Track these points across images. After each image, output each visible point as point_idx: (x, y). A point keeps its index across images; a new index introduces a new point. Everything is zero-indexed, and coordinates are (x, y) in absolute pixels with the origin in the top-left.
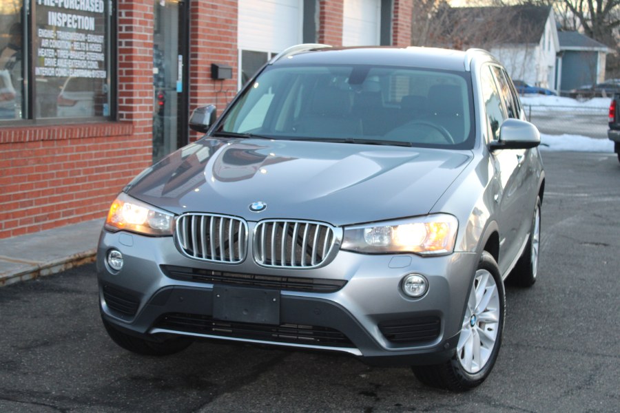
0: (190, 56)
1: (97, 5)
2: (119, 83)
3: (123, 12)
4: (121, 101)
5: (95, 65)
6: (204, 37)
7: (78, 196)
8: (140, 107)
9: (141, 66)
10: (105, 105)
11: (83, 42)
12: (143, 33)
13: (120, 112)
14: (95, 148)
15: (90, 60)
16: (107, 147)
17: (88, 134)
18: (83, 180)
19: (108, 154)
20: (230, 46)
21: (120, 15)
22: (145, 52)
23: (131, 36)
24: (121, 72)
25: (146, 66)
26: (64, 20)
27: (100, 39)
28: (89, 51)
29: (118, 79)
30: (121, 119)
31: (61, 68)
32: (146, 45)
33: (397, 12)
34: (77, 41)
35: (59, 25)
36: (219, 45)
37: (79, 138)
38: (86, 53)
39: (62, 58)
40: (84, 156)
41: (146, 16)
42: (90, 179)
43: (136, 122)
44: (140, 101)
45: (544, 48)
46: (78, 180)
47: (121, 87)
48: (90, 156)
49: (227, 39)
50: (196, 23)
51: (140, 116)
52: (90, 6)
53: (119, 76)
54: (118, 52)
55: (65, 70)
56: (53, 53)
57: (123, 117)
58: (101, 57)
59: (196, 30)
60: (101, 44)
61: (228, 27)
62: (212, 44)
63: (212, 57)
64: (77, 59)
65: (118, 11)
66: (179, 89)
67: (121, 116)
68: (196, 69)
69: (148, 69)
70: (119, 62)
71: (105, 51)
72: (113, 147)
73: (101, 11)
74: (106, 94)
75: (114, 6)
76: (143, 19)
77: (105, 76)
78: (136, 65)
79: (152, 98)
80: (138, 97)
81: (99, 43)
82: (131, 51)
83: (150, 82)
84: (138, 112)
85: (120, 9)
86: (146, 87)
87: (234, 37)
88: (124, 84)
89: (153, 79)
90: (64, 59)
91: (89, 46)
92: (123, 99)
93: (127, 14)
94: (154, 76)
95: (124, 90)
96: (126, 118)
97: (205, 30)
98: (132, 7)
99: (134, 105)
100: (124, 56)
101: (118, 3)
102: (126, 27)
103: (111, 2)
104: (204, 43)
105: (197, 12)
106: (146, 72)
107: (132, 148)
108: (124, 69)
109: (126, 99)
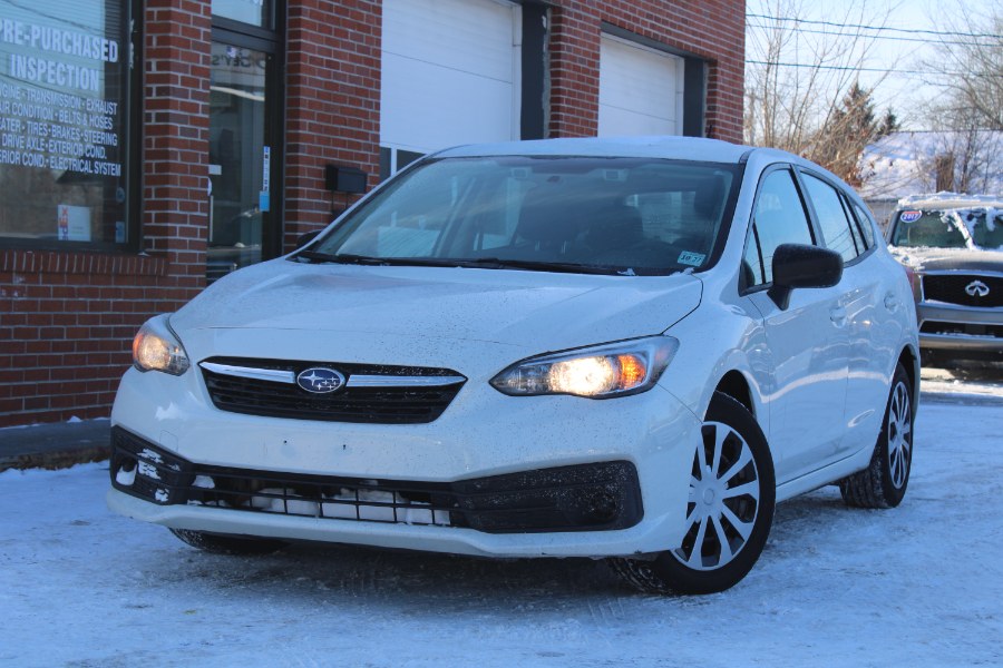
0: (285, 148)
1: (106, 50)
2: (145, 187)
3: (154, 62)
4: (148, 218)
5: (100, 153)
6: (310, 115)
7: (56, 375)
8: (182, 229)
9: (185, 157)
10: (118, 224)
11: (77, 110)
12: (190, 100)
13: (146, 237)
14: (93, 293)
15: (91, 144)
16: (116, 293)
17: (79, 267)
18: (69, 347)
19: (117, 306)
20: (365, 136)
21: (149, 68)
22: (194, 133)
23: (166, 104)
24: (149, 166)
25: (194, 157)
26: (41, 71)
27: (111, 108)
28: (88, 128)
29: (143, 180)
30: (148, 249)
31: (35, 152)
32: (194, 121)
33: (714, 101)
34: (64, 108)
35: (32, 78)
36: (343, 132)
37: (61, 273)
38: (83, 131)
39: (34, 136)
40: (70, 306)
41: (195, 70)
42: (81, 346)
43: (174, 254)
44: (183, 219)
46: (57, 347)
47: (148, 194)
48: (83, 306)
49: (359, 124)
50: (297, 91)
51: (182, 244)
52: (92, 49)
53: (145, 174)
54: (144, 132)
55: (41, 156)
56: (18, 126)
57: (151, 247)
58: (112, 140)
59: (297, 102)
60: (113, 116)
61: (359, 102)
62: (327, 130)
63: (328, 152)
64: (64, 139)
65: (145, 60)
66: (265, 205)
67: (148, 243)
68: (296, 171)
69: (199, 164)
70: (145, 149)
71: (119, 127)
72: (128, 294)
73: (114, 59)
74: (123, 204)
75: (138, 52)
76: (189, 75)
77: (118, 173)
78: (174, 155)
79: (206, 215)
80: (178, 212)
81: (108, 115)
82: (166, 130)
83: (202, 186)
84: (178, 237)
85: (148, 57)
86: (195, 195)
87: (373, 121)
88: (153, 188)
89: (210, 184)
90: (40, 137)
91: (88, 120)
92: (150, 214)
93: (159, 66)
94: (213, 177)
95: (153, 198)
96: (156, 247)
97: (312, 105)
98: (168, 53)
99: (169, 225)
100: (153, 138)
101: (145, 47)
102: (158, 89)
103: (132, 46)
104: (311, 127)
105: (299, 71)
106: (195, 170)
107: (165, 300)
108: (154, 162)
109: (156, 215)
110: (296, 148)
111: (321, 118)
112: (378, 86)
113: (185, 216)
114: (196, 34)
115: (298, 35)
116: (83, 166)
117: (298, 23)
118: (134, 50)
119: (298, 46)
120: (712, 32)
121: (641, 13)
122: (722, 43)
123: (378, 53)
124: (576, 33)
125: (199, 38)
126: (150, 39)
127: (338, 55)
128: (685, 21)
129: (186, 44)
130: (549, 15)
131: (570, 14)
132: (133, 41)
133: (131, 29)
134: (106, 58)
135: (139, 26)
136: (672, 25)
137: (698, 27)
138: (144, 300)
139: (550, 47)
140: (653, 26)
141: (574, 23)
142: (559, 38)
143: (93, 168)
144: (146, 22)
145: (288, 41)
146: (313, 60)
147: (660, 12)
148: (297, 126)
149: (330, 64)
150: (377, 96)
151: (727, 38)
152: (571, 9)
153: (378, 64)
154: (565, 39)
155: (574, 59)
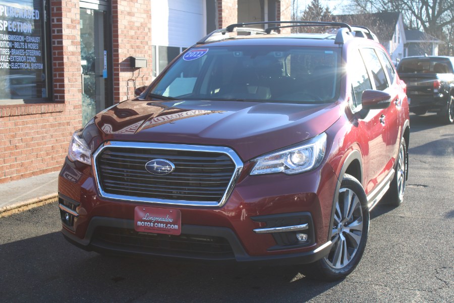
0: (113, 51)
1: (34, 14)
2: (54, 73)
3: (55, 19)
4: (56, 86)
5: (33, 59)
10: (43, 89)
11: (22, 42)
12: (72, 35)
13: (55, 94)
15: (29, 56)
17: (26, 112)
18: (23, 147)
19: (44, 127)
20: (146, 43)
21: (53, 22)
22: (74, 48)
23: (61, 37)
24: (55, 64)
25: (75, 59)
26: (6, 26)
27: (37, 39)
28: (28, 49)
29: (53, 69)
30: (56, 100)
31: (4, 62)
32: (74, 43)
34: (16, 42)
38: (25, 51)
39: (4, 55)
40: (23, 129)
41: (73, 21)
42: (29, 146)
43: (67, 101)
45: (395, 42)
46: (18, 148)
47: (55, 76)
48: (28, 128)
50: (117, 27)
52: (28, 14)
53: (53, 67)
54: (52, 49)
55: (7, 63)
58: (38, 53)
59: (117, 31)
60: (38, 43)
64: (17, 55)
65: (52, 18)
66: (105, 76)
67: (56, 97)
68: (118, 60)
69: (77, 61)
70: (53, 56)
71: (42, 48)
73: (38, 18)
74: (45, 80)
75: (48, 14)
76: (71, 24)
77: (42, 68)
80: (68, 83)
81: (36, 43)
82: (62, 48)
83: (78, 71)
85: (53, 16)
86: (75, 75)
88: (57, 73)
89: (82, 69)
90: (6, 55)
91: (27, 45)
93: (58, 20)
94: (83, 66)
95: (58, 78)
96: (60, 99)
98: (61, 15)
99: (65, 89)
100: (57, 52)
101: (51, 12)
102: (57, 30)
103: (45, 12)
105: (117, 18)
106: (75, 64)
108: (57, 62)
109: (59, 85)
110: (117, 51)
113: (72, 84)
115: (116, 3)
116: (26, 66)
118: (46, 14)
119: (116, 7)
126: (53, 9)
129: (69, 10)
132: (46, 10)
133: (44, 4)
134: (33, 18)
135: (48, 3)
143: (31, 67)
144: (51, 1)
145: (112, 5)
146: (123, 13)
148: (117, 41)
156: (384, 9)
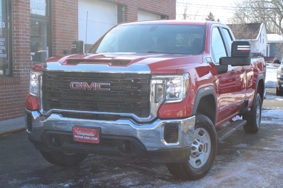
0: (52, 47)
2: (13, 60)
5: (1, 52)
6: (59, 38)
8: (24, 70)
9: (24, 52)
12: (25, 37)
13: (14, 73)
16: (6, 88)
19: (6, 92)
21: (14, 29)
22: (26, 45)
23: (18, 38)
24: (14, 54)
25: (27, 51)
27: (3, 40)
32: (26, 42)
41: (26, 29)
43: (22, 77)
50: (55, 32)
53: (13, 57)
54: (13, 45)
57: (15, 75)
58: (4, 48)
60: (4, 42)
61: (72, 34)
62: (64, 41)
63: (64, 47)
65: (12, 27)
67: (15, 74)
69: (28, 53)
70: (13, 50)
71: (6, 45)
72: (9, 88)
73: (4, 27)
74: (8, 64)
75: (11, 25)
76: (24, 30)
77: (6, 57)
78: (21, 51)
79: (30, 66)
80: (22, 66)
81: (3, 42)
82: (18, 45)
83: (29, 59)
84: (22, 72)
85: (13, 26)
86: (27, 61)
87: (77, 38)
88: (16, 60)
89: (32, 58)
92: (15, 67)
93: (16, 28)
94: (32, 56)
95: (16, 63)
96: (17, 75)
97: (59, 35)
98: (18, 25)
99: (20, 69)
100: (15, 47)
101: (12, 23)
102: (16, 34)
103: (9, 23)
104: (59, 41)
105: (55, 27)
106: (27, 55)
107: (19, 89)
108: (16, 53)
109: (16, 67)
110: (55, 47)
111: (62, 38)
112: (78, 29)
113: (24, 67)
114: (26, 19)
115: (55, 18)
117: (55, 15)
118: (9, 24)
119: (55, 20)
120: (167, 9)
121: (148, 6)
122: (170, 12)
123: (77, 21)
124: (131, 12)
125: (27, 20)
126: (13, 22)
127: (66, 22)
128: (160, 7)
129: (23, 22)
130: (124, 7)
131: (129, 7)
132: (9, 22)
133: (8, 19)
134: (2, 27)
135: (10, 18)
136: (157, 8)
137: (164, 8)
138: (14, 89)
139: (125, 16)
140: (152, 9)
141: (131, 10)
142: (127, 13)
144: (12, 17)
145: (52, 19)
146: (59, 24)
147: (153, 5)
148: (55, 41)
149: (64, 24)
150: (78, 32)
151: (171, 10)
152: (129, 6)
153: (77, 24)
154: (128, 14)
155: (131, 18)
156: (255, 21)
